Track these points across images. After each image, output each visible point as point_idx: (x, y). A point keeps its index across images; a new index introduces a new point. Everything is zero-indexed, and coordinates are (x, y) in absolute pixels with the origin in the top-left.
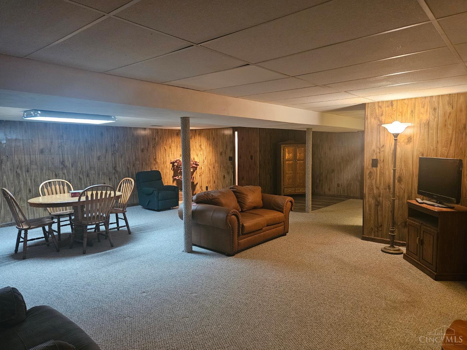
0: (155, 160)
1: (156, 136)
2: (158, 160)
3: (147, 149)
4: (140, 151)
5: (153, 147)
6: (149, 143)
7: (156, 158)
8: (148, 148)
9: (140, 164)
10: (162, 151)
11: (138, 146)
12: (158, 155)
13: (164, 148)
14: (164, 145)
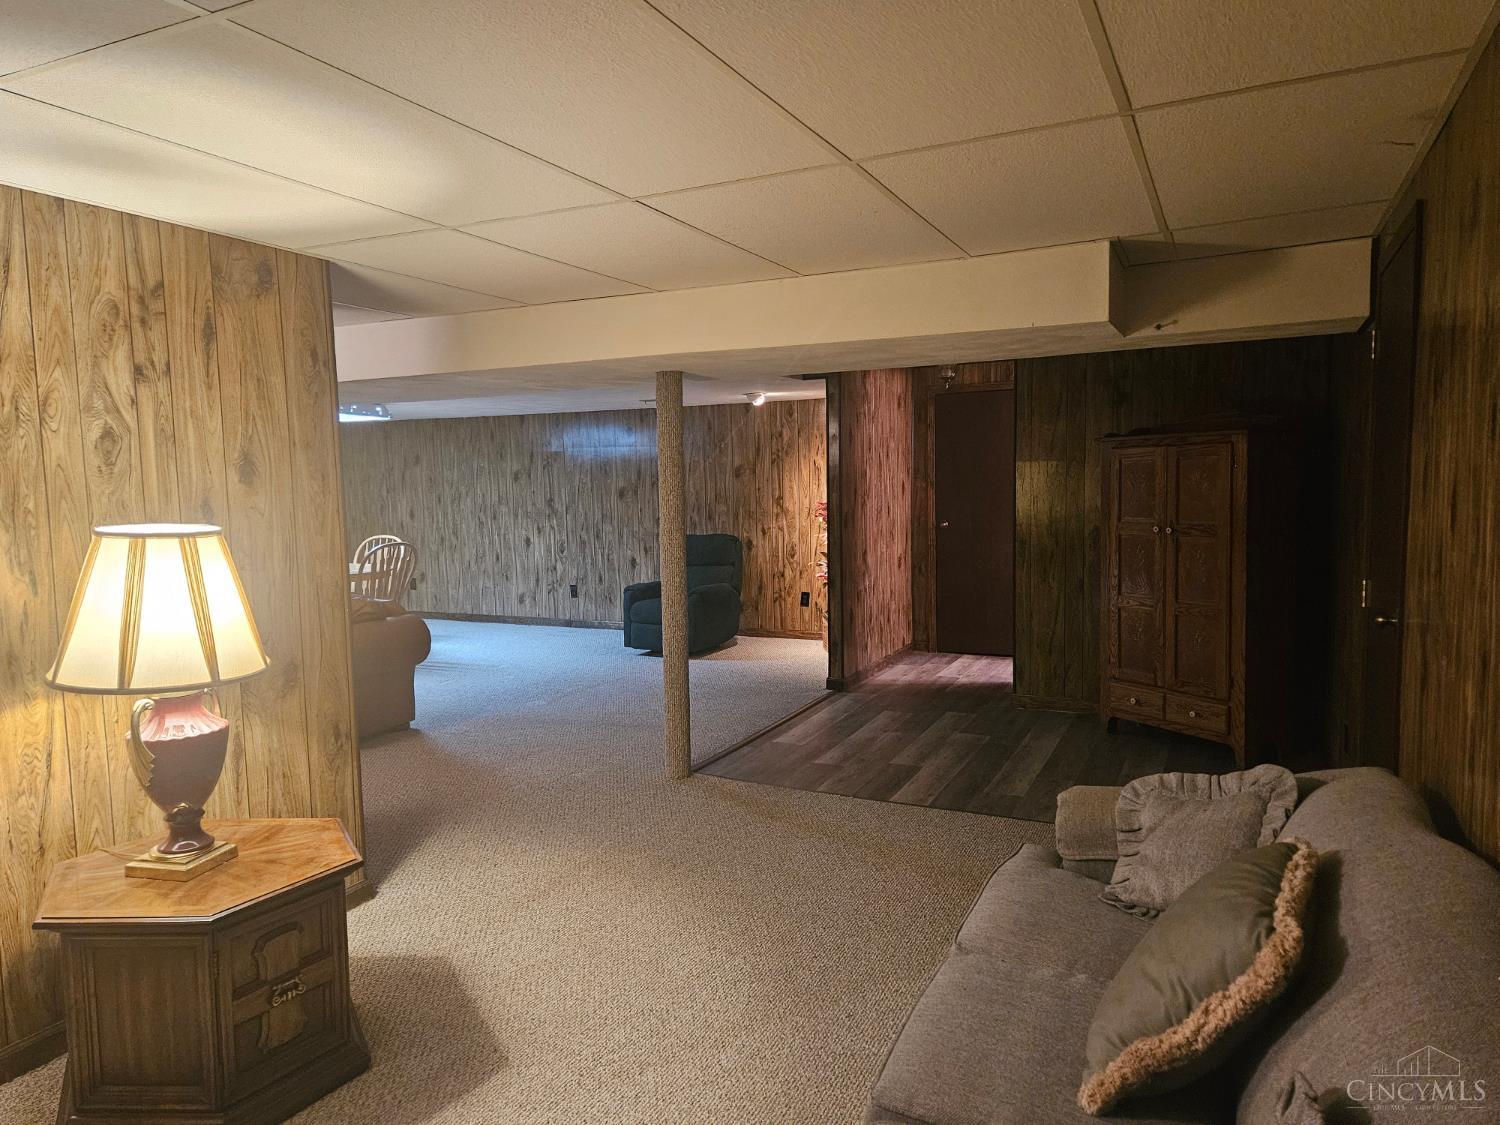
0: (778, 504)
1: (782, 426)
2: (788, 504)
3: (751, 466)
4: (729, 477)
5: (773, 463)
6: (758, 450)
7: (781, 498)
8: (755, 465)
9: (727, 514)
10: (805, 472)
11: (725, 459)
12: (791, 488)
13: (812, 464)
14: (813, 451)
